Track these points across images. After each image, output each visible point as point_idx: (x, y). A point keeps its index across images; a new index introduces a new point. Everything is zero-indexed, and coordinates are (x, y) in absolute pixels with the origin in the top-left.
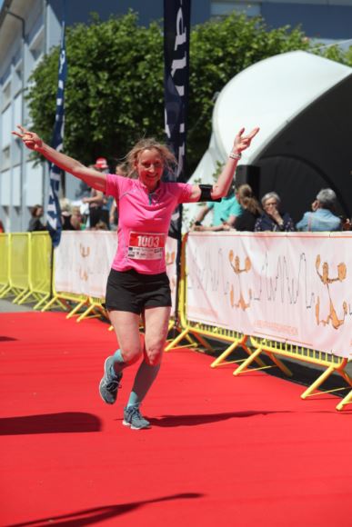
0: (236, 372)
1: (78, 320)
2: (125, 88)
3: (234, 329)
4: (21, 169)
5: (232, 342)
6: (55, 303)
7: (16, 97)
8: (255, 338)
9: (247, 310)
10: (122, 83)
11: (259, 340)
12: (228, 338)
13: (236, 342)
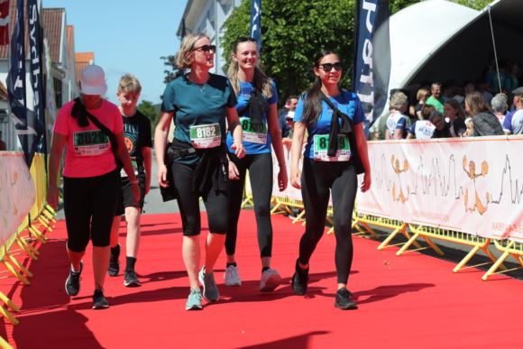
0: (398, 253)
3: (395, 219)
5: (394, 229)
8: (413, 225)
9: (406, 202)
11: (416, 226)
12: (391, 226)
13: (398, 229)
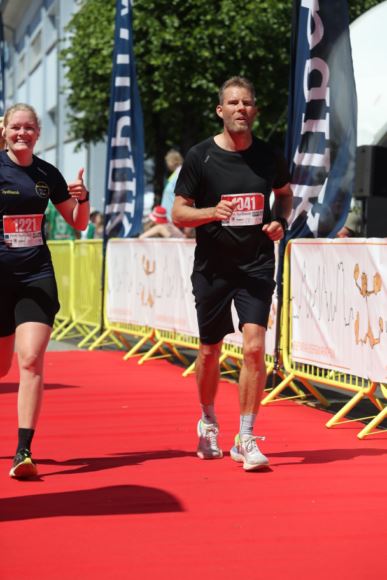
0: (361, 435)
1: (140, 362)
2: (201, 39)
3: (358, 374)
4: (57, 154)
5: (356, 392)
6: (108, 338)
7: (48, 52)
9: (376, 346)
10: (197, 32)
12: (350, 386)
13: (362, 391)
